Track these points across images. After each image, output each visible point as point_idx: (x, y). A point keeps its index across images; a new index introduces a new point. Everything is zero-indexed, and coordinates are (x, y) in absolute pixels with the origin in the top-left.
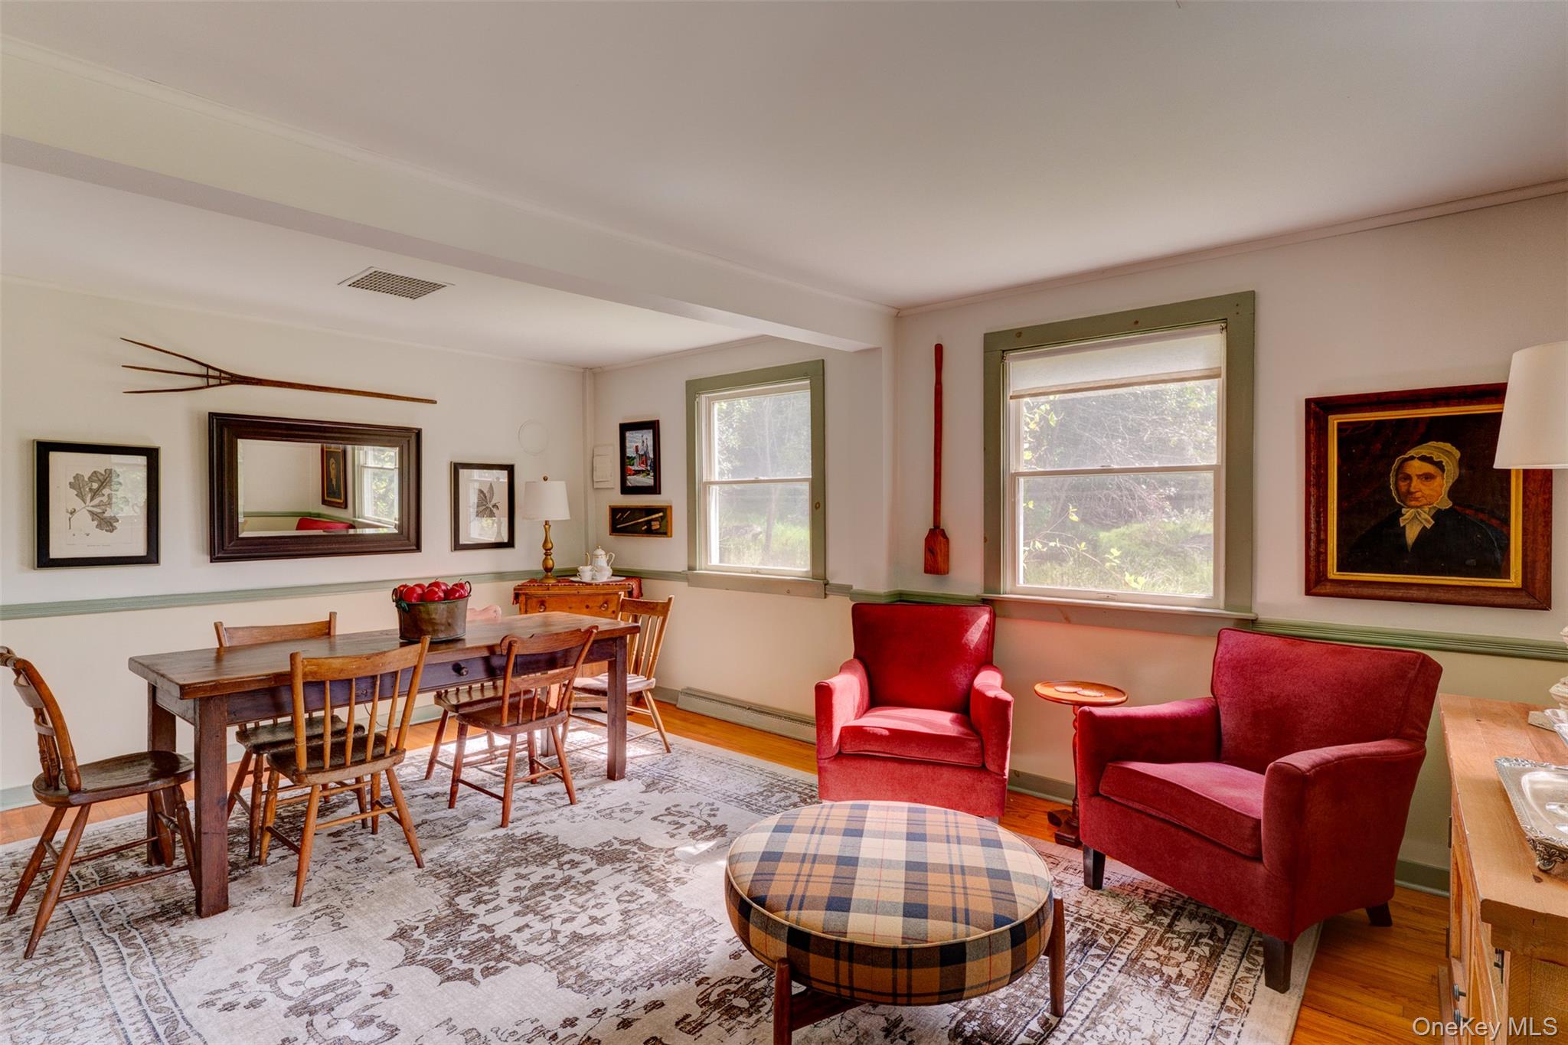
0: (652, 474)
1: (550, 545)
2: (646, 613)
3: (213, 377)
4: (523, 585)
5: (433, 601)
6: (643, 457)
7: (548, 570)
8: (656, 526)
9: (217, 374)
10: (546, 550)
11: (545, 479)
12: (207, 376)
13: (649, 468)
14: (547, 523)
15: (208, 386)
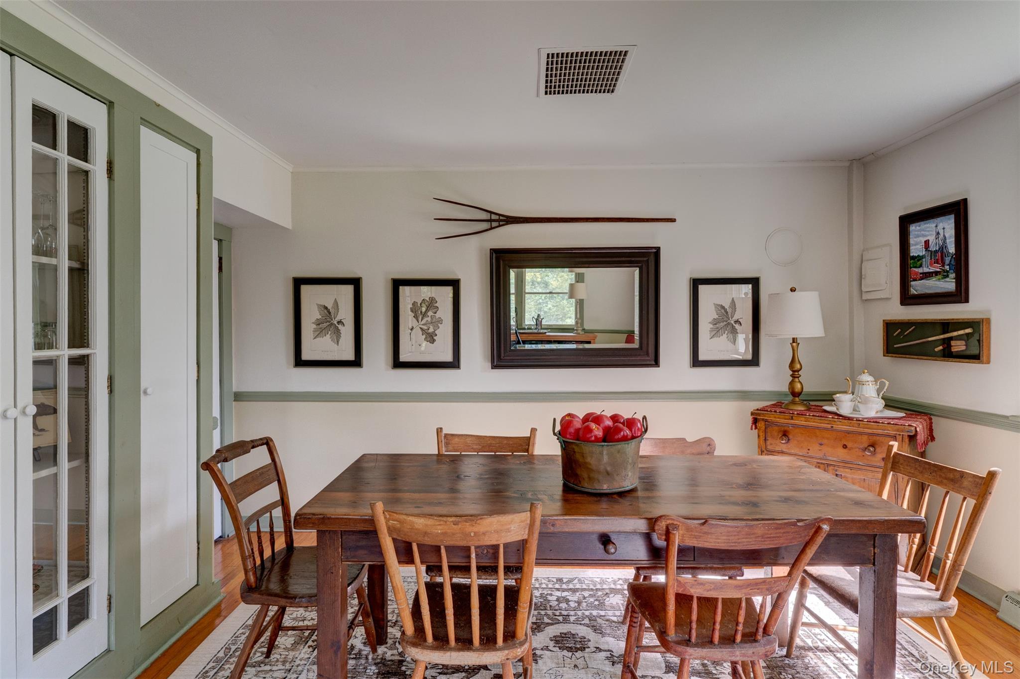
0: (953, 275)
1: (798, 366)
2: (939, 483)
3: (495, 221)
4: (763, 409)
5: (588, 440)
6: (939, 255)
7: (795, 394)
8: (958, 346)
9: (497, 217)
10: (794, 371)
11: (793, 290)
12: (490, 221)
13: (947, 268)
14: (794, 340)
15: (492, 228)
